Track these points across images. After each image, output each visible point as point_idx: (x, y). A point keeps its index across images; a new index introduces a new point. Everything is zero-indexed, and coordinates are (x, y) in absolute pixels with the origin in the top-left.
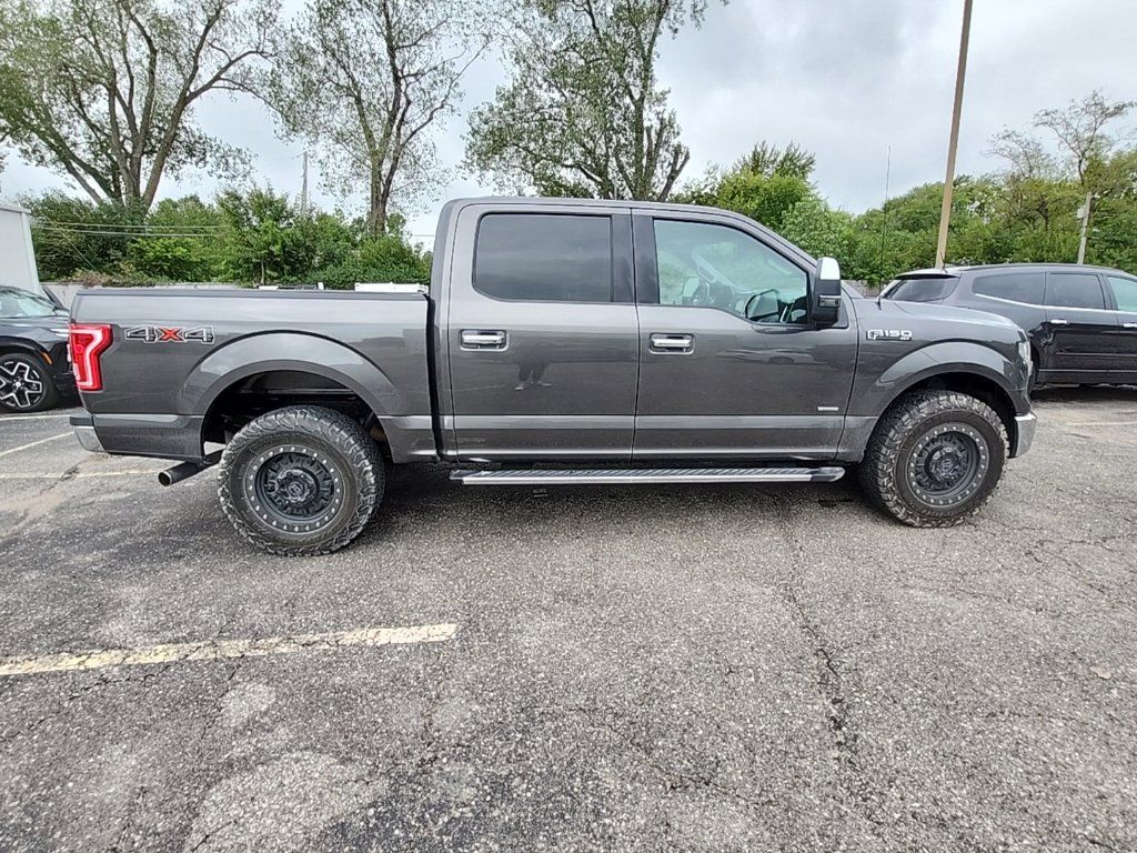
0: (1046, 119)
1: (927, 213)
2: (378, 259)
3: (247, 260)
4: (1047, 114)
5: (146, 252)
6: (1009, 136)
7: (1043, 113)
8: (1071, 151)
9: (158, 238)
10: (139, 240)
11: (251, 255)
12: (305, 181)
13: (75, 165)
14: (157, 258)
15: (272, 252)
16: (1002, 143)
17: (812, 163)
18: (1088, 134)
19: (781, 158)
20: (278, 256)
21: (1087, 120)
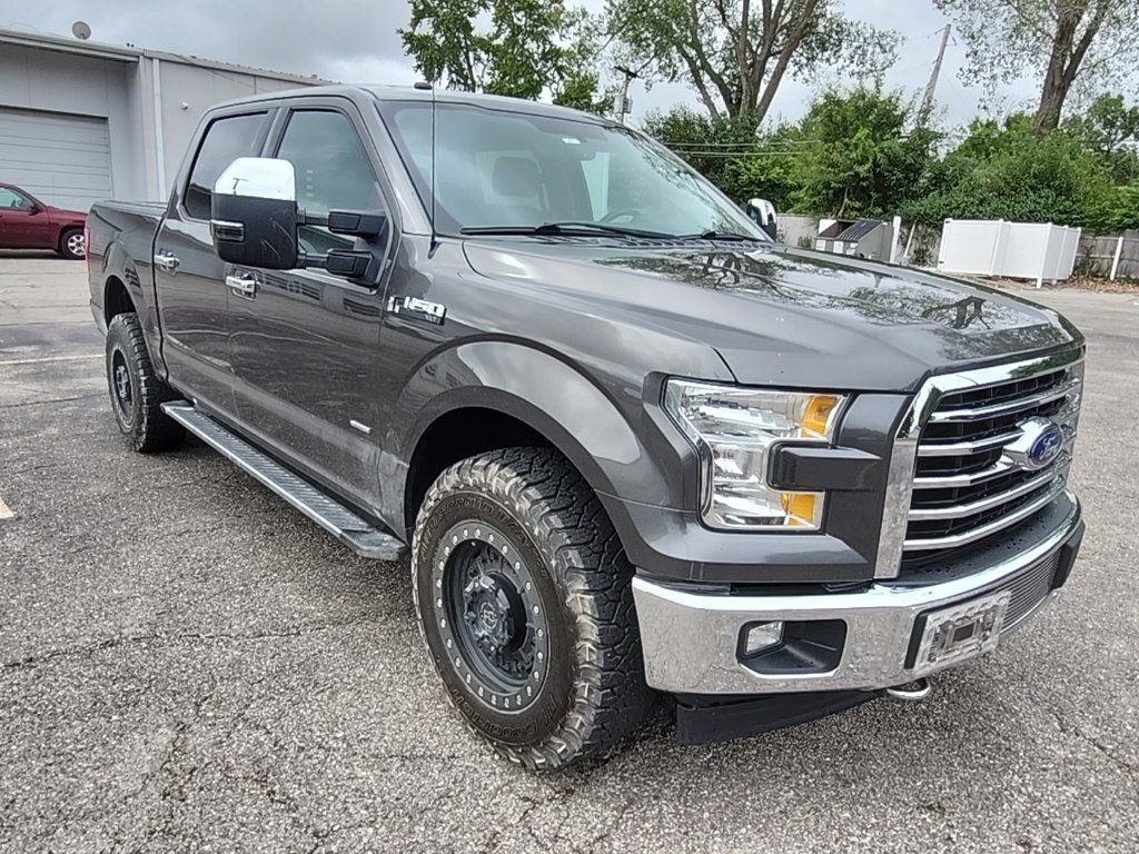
2: (1007, 183)
3: (827, 186)
5: (739, 174)
9: (758, 158)
10: (737, 160)
11: (831, 177)
12: (937, 68)
13: (706, 78)
14: (751, 183)
15: (857, 174)
20: (864, 179)
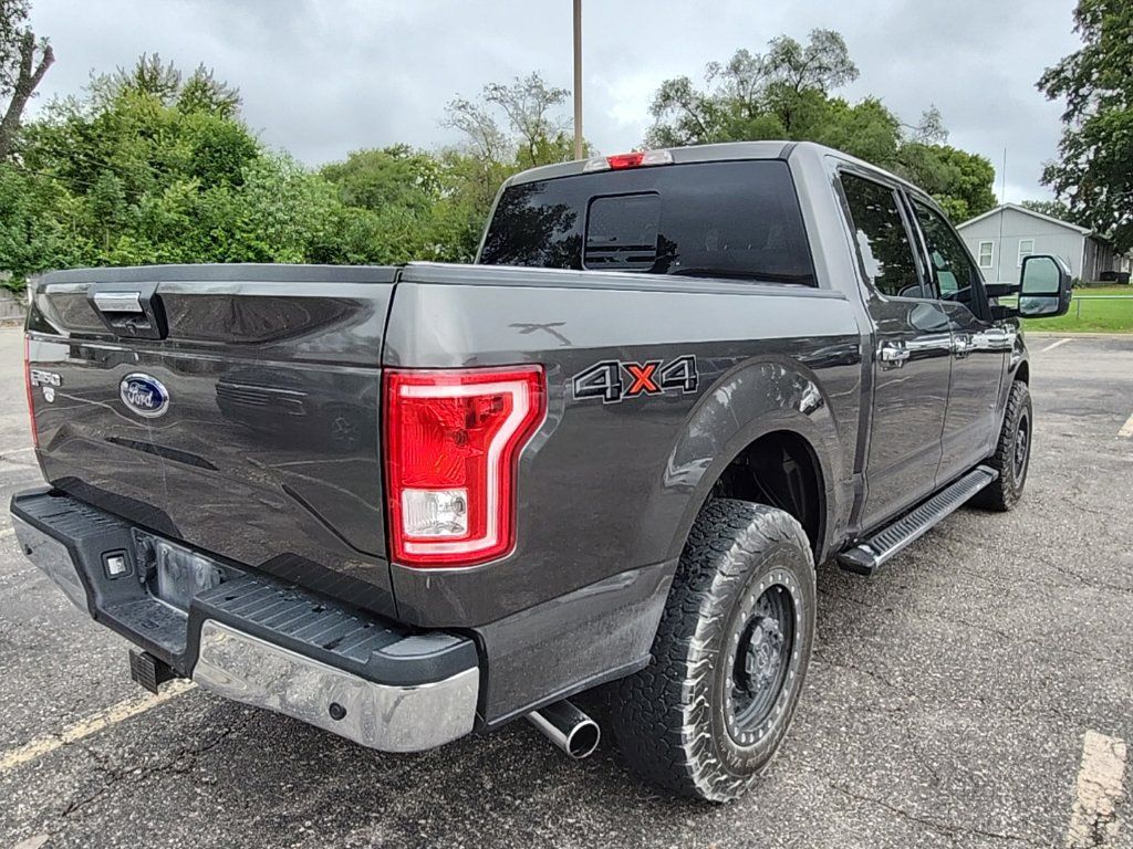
0: (497, 94)
1: (381, 186)
4: (495, 89)
6: (463, 106)
7: (492, 87)
8: (522, 133)
16: (459, 114)
17: (236, 101)
18: (534, 118)
19: (182, 85)
21: (530, 102)
